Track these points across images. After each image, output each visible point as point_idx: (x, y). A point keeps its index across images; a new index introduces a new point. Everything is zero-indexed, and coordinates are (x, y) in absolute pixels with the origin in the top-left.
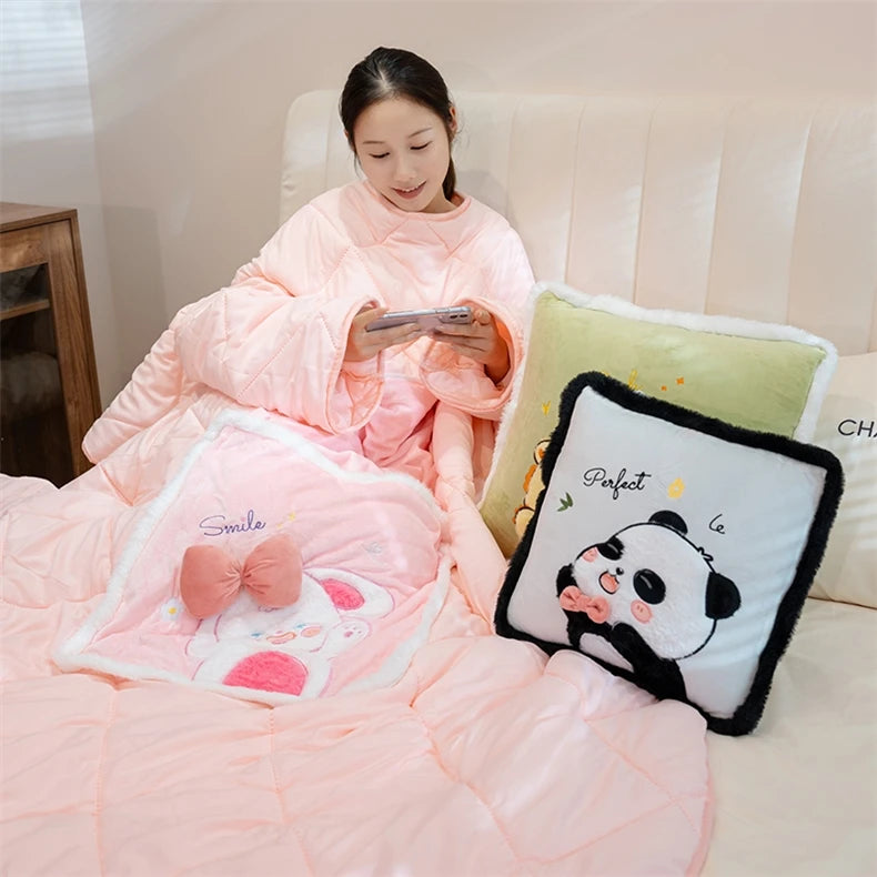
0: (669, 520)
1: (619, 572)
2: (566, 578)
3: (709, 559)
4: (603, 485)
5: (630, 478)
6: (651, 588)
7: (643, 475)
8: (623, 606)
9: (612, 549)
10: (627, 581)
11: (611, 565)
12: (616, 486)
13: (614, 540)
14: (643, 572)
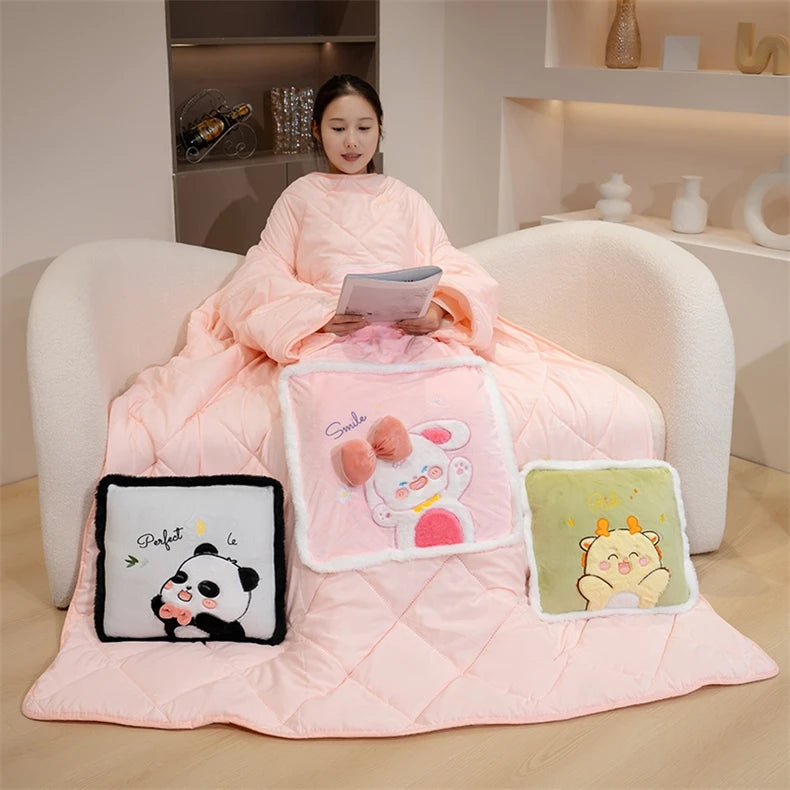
0: (206, 549)
1: (189, 588)
2: (157, 603)
3: (235, 562)
4: (155, 543)
5: (171, 534)
6: (210, 590)
7: (178, 530)
8: (199, 604)
9: (180, 578)
10: (196, 592)
11: (183, 586)
12: (165, 542)
13: (179, 573)
14: (202, 584)
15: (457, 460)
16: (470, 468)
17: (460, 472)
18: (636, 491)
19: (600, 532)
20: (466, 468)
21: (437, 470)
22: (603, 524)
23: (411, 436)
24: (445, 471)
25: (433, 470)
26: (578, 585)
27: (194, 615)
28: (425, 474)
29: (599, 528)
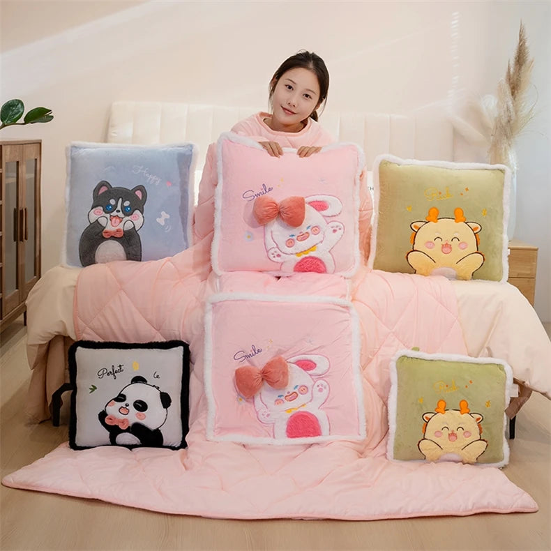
0: (138, 379)
1: (127, 405)
2: (103, 416)
3: (158, 388)
4: (108, 375)
5: (117, 368)
6: (141, 406)
7: (120, 366)
8: (133, 417)
9: (121, 398)
10: (131, 408)
11: (123, 404)
12: (113, 373)
13: (120, 395)
14: (136, 402)
15: (319, 382)
16: (327, 387)
17: (321, 390)
18: (471, 382)
19: (438, 410)
20: (325, 388)
21: (304, 389)
22: (442, 405)
23: (288, 364)
24: (310, 391)
25: (302, 388)
26: (418, 445)
27: (130, 424)
28: (296, 390)
29: (438, 408)
